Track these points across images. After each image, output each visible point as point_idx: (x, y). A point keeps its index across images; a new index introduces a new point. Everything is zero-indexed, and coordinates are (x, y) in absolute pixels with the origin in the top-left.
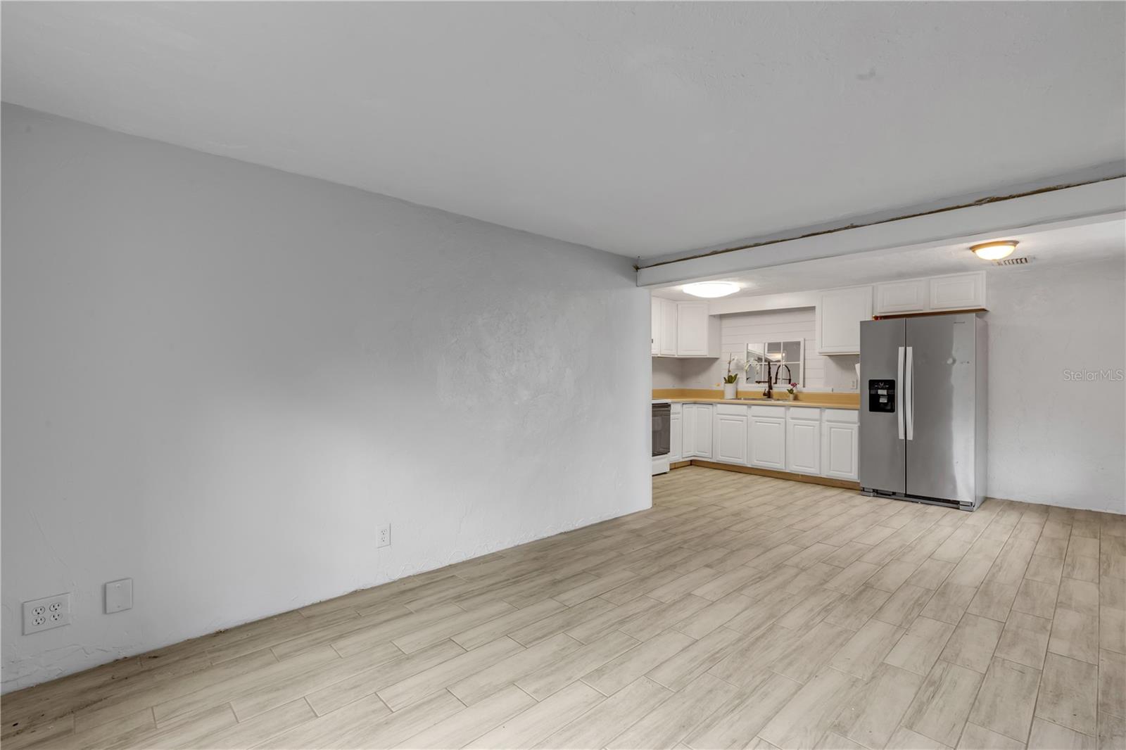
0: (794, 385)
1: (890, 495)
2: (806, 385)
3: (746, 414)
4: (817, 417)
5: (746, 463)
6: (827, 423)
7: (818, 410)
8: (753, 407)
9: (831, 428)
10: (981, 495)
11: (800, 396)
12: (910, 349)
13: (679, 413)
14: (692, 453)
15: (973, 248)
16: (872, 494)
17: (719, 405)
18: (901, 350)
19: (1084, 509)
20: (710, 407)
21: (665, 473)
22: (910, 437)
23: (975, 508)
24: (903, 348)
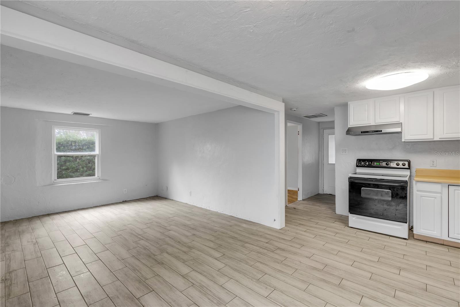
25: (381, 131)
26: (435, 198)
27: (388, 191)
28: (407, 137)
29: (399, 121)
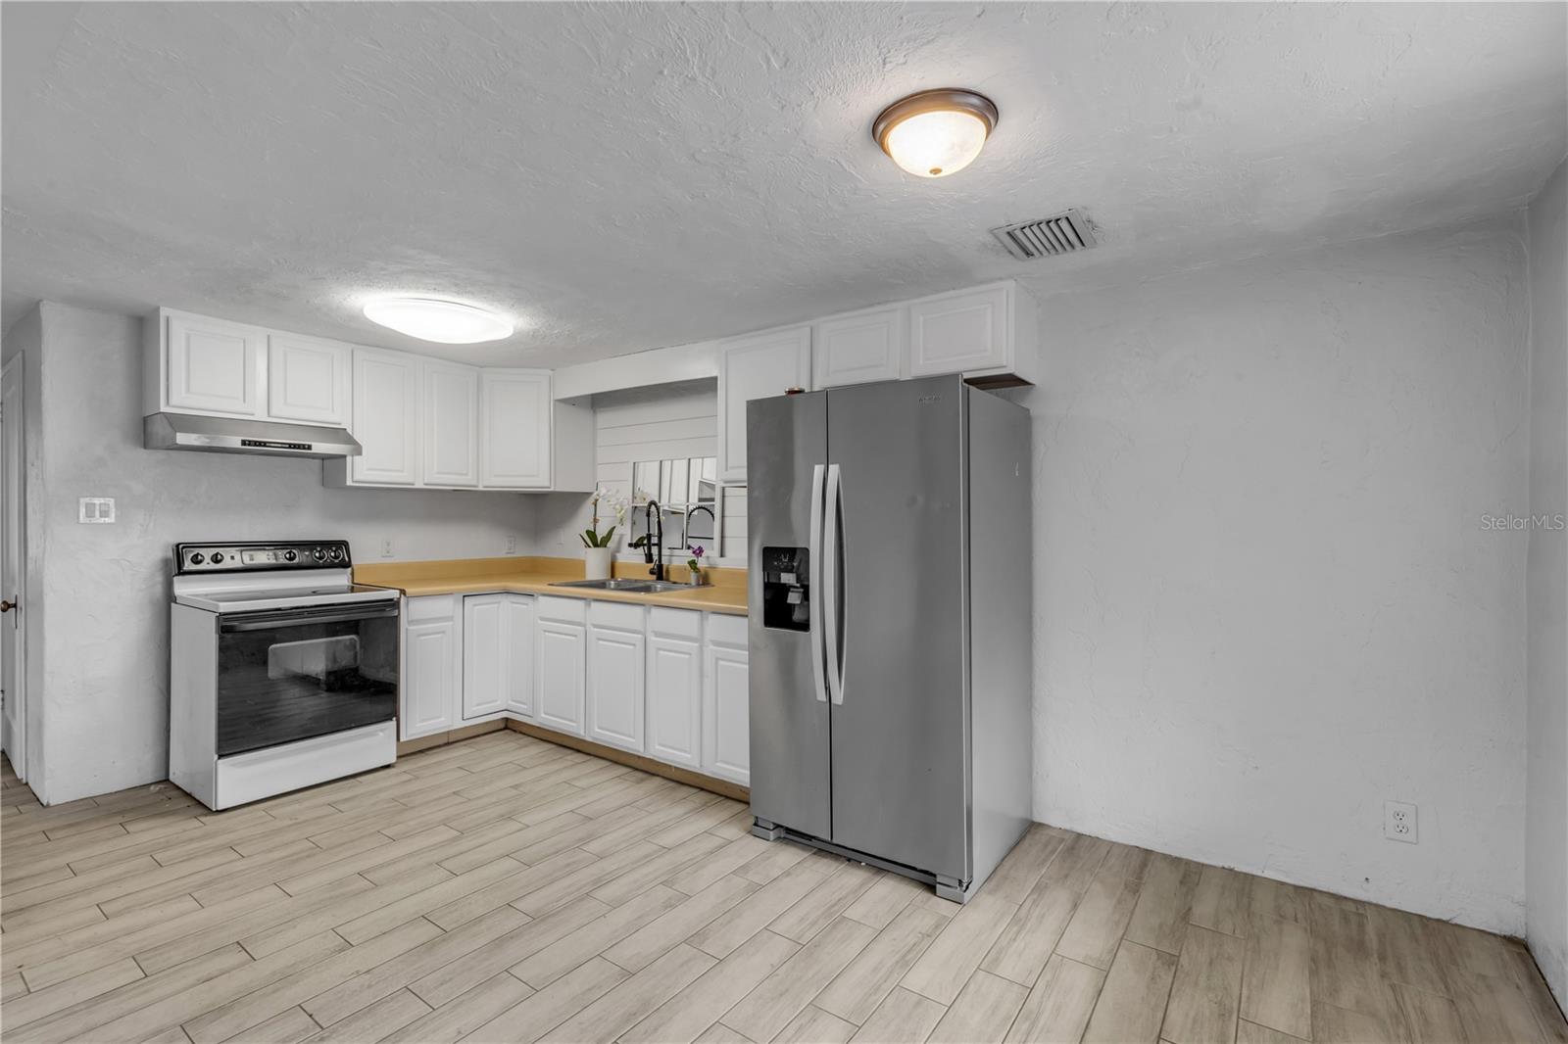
0: (699, 552)
1: (808, 839)
2: (728, 551)
3: (583, 621)
4: (694, 632)
5: (582, 733)
6: (712, 647)
7: (695, 616)
8: (593, 604)
9: (717, 659)
10: (1020, 813)
11: (714, 577)
12: (834, 469)
13: (450, 619)
14: (499, 704)
16: (772, 835)
17: (541, 598)
18: (819, 470)
19: (1221, 865)
20: (528, 600)
21: (388, 767)
22: (838, 698)
23: (967, 895)
24: (823, 466)
25: (309, 447)
26: (443, 632)
27: (351, 639)
28: (362, 471)
29: (339, 424)
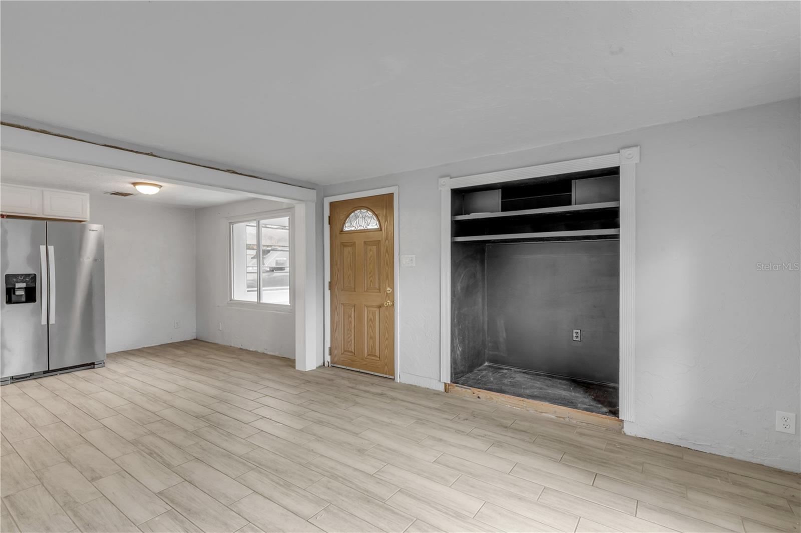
1: (26, 377)
12: (51, 249)
15: (135, 184)
18: (43, 248)
22: (52, 321)
23: (104, 364)
